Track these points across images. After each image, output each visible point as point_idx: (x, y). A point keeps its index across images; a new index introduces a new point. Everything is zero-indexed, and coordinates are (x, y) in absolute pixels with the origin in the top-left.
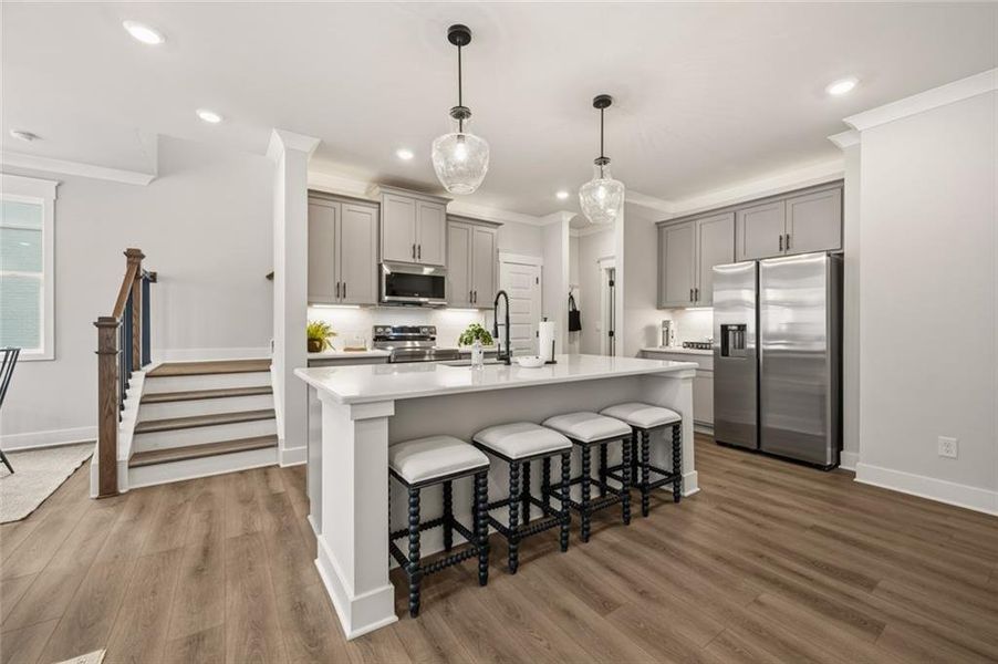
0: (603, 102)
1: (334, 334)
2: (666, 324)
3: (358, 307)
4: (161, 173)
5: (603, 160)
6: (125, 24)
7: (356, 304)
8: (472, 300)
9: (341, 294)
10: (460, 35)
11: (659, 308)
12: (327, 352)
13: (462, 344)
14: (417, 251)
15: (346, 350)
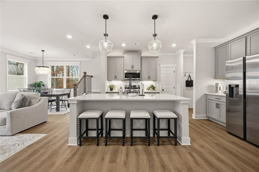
0: (155, 17)
1: (116, 87)
2: (217, 84)
3: (121, 81)
4: (93, 57)
5: (155, 35)
6: (67, 36)
7: (120, 80)
8: (149, 78)
9: (116, 78)
10: (106, 17)
11: (215, 79)
12: (114, 91)
13: (147, 90)
14: (133, 67)
15: (118, 91)
